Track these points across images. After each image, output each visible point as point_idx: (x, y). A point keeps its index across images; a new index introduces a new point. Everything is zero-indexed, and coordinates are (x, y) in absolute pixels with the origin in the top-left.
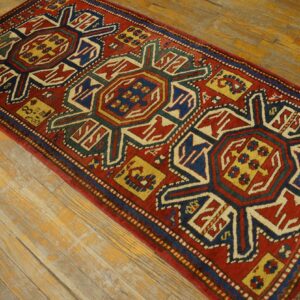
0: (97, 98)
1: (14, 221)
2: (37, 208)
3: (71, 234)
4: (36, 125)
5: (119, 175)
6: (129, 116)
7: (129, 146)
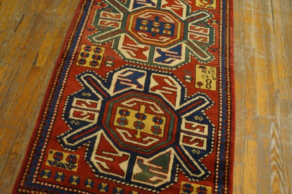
0: (170, 45)
1: (270, 40)
2: (256, 35)
3: (253, 14)
4: (215, 69)
5: (212, 8)
6: (172, 21)
7: (192, 11)
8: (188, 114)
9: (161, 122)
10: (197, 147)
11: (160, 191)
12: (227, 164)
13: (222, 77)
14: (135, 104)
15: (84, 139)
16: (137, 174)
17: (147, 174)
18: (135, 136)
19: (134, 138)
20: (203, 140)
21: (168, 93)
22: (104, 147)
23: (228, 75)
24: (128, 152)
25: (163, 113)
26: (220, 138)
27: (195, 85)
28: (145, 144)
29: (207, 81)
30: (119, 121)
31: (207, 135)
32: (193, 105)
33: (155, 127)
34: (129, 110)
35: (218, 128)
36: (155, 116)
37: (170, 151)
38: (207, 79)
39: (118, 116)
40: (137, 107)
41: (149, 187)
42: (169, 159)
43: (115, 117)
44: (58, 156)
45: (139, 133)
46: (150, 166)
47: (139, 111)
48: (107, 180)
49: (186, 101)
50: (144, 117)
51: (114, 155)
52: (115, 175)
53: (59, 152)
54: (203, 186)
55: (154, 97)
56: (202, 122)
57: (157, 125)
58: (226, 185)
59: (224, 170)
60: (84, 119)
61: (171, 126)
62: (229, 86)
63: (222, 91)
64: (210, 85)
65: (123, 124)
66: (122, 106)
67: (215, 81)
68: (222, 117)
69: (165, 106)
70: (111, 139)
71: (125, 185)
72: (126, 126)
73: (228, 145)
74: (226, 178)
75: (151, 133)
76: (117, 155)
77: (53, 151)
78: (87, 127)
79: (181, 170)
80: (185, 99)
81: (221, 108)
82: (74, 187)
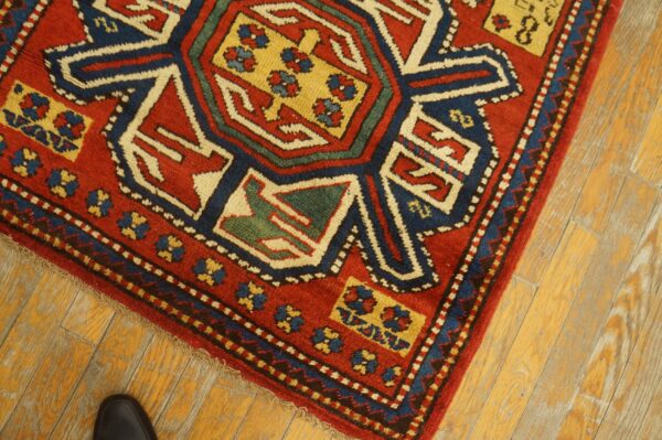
8: (434, 97)
9: (349, 94)
10: (427, 198)
11: (284, 283)
12: (492, 272)
13: (572, 25)
14: (293, 20)
15: (119, 78)
16: (233, 217)
17: (260, 225)
18: (262, 111)
19: (257, 117)
20: (450, 185)
21: (400, 17)
22: (166, 116)
23: (594, 23)
24: (229, 150)
25: (364, 70)
26: (499, 195)
27: (484, 21)
28: (284, 141)
29: (524, 21)
30: (231, 55)
31: (467, 173)
32: (457, 76)
33: (327, 104)
34: (269, 32)
35: (507, 164)
36: (339, 72)
37: (348, 183)
38: (527, 13)
39: (232, 40)
40: (296, 31)
41: (254, 261)
42: (338, 204)
43: (222, 40)
44: (35, 107)
45: (276, 105)
46: (277, 207)
47: (298, 43)
48: (149, 207)
49: (441, 58)
50: (305, 66)
51: (188, 145)
52: (174, 201)
53: (42, 95)
54: (404, 308)
55: (355, 16)
56: (466, 134)
57: (336, 100)
58: (467, 326)
59: (479, 283)
60: (134, 22)
61: (375, 114)
62: (583, 57)
63: (558, 63)
64: (528, 35)
65: (240, 66)
66: (254, 15)
67: (550, 29)
68: (529, 138)
69: (376, 50)
70: (193, 99)
71: (192, 235)
72: (245, 76)
73: (516, 220)
74: (476, 308)
75: (311, 116)
76: (196, 149)
77: (24, 86)
78: (137, 46)
79: (360, 245)
80: (442, 51)
81: (535, 113)
82: (55, 201)
